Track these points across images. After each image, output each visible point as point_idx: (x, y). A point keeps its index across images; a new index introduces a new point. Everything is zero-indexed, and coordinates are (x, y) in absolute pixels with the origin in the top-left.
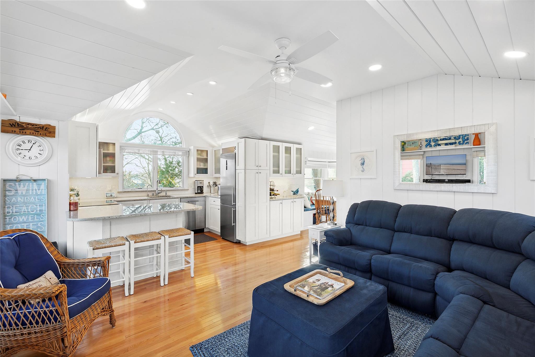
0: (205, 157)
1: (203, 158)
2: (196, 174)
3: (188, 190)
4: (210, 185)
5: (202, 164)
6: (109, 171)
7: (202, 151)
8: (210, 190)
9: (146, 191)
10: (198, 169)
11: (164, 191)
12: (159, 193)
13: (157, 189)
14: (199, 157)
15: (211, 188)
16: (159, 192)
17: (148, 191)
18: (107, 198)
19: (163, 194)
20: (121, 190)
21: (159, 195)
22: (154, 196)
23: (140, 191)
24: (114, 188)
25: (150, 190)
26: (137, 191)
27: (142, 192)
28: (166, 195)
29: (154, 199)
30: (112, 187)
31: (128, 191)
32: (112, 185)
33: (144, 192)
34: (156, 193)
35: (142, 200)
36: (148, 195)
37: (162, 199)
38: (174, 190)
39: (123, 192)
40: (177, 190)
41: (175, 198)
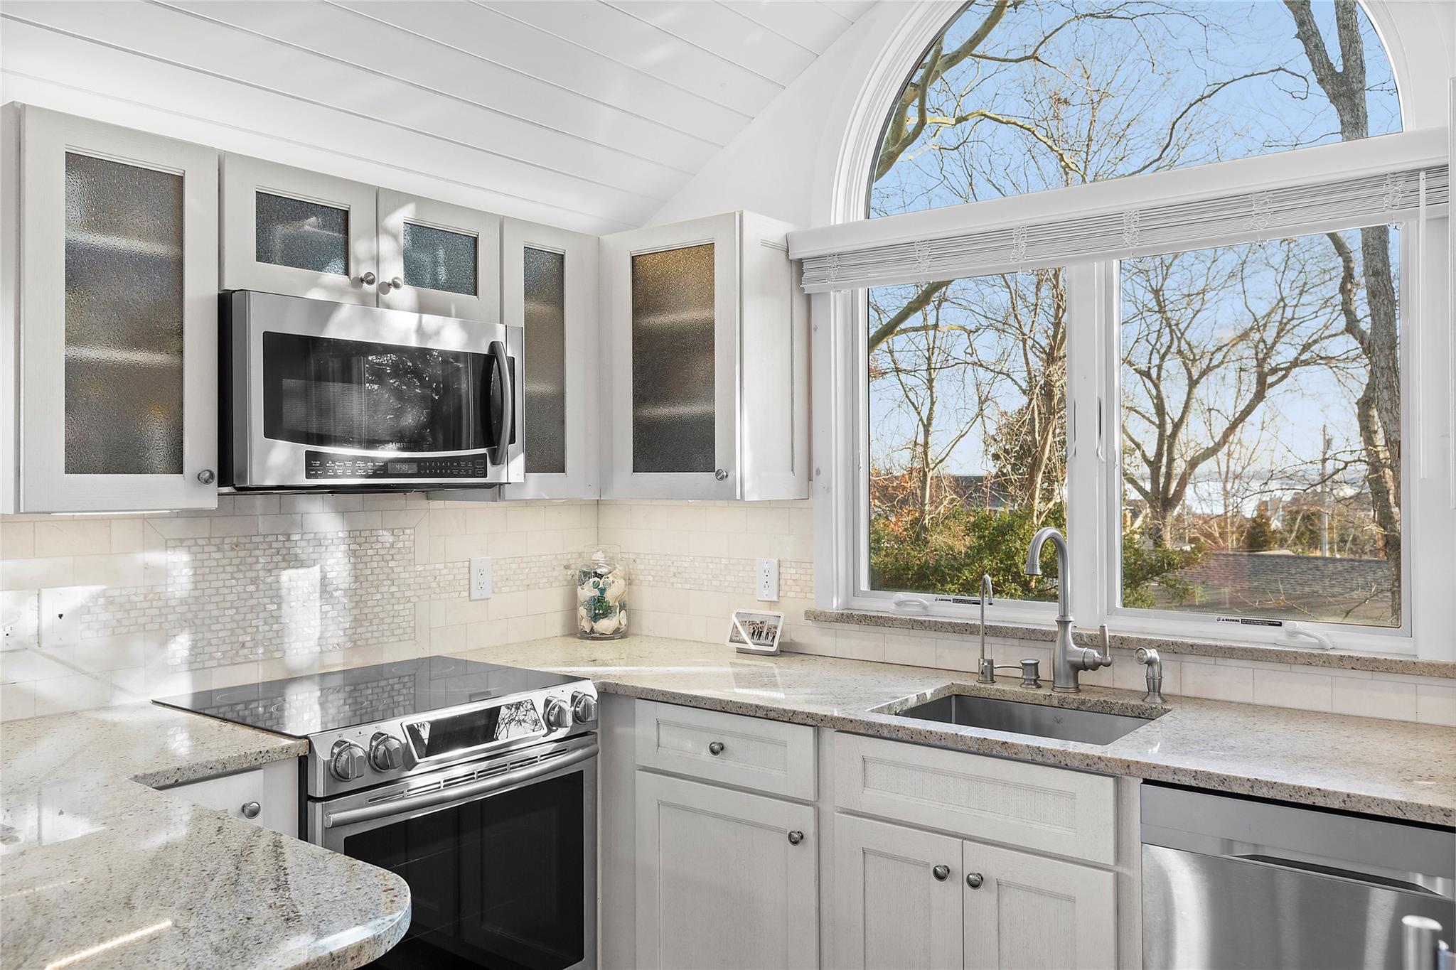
12: (1077, 667)
13: (1063, 623)
16: (1084, 654)
20: (835, 605)
21: (1080, 687)
22: (1037, 683)
23: (943, 623)
24: (794, 580)
25: (1018, 628)
26: (925, 621)
27: (960, 632)
28: (1148, 700)
29: (861, 732)
30: (783, 576)
31: (866, 617)
32: (779, 561)
33: (972, 633)
34: (1056, 660)
35: (771, 714)
36: (988, 672)
37: (932, 741)
38: (1255, 649)
39: (837, 621)
40: (1302, 655)
41: (1066, 767)
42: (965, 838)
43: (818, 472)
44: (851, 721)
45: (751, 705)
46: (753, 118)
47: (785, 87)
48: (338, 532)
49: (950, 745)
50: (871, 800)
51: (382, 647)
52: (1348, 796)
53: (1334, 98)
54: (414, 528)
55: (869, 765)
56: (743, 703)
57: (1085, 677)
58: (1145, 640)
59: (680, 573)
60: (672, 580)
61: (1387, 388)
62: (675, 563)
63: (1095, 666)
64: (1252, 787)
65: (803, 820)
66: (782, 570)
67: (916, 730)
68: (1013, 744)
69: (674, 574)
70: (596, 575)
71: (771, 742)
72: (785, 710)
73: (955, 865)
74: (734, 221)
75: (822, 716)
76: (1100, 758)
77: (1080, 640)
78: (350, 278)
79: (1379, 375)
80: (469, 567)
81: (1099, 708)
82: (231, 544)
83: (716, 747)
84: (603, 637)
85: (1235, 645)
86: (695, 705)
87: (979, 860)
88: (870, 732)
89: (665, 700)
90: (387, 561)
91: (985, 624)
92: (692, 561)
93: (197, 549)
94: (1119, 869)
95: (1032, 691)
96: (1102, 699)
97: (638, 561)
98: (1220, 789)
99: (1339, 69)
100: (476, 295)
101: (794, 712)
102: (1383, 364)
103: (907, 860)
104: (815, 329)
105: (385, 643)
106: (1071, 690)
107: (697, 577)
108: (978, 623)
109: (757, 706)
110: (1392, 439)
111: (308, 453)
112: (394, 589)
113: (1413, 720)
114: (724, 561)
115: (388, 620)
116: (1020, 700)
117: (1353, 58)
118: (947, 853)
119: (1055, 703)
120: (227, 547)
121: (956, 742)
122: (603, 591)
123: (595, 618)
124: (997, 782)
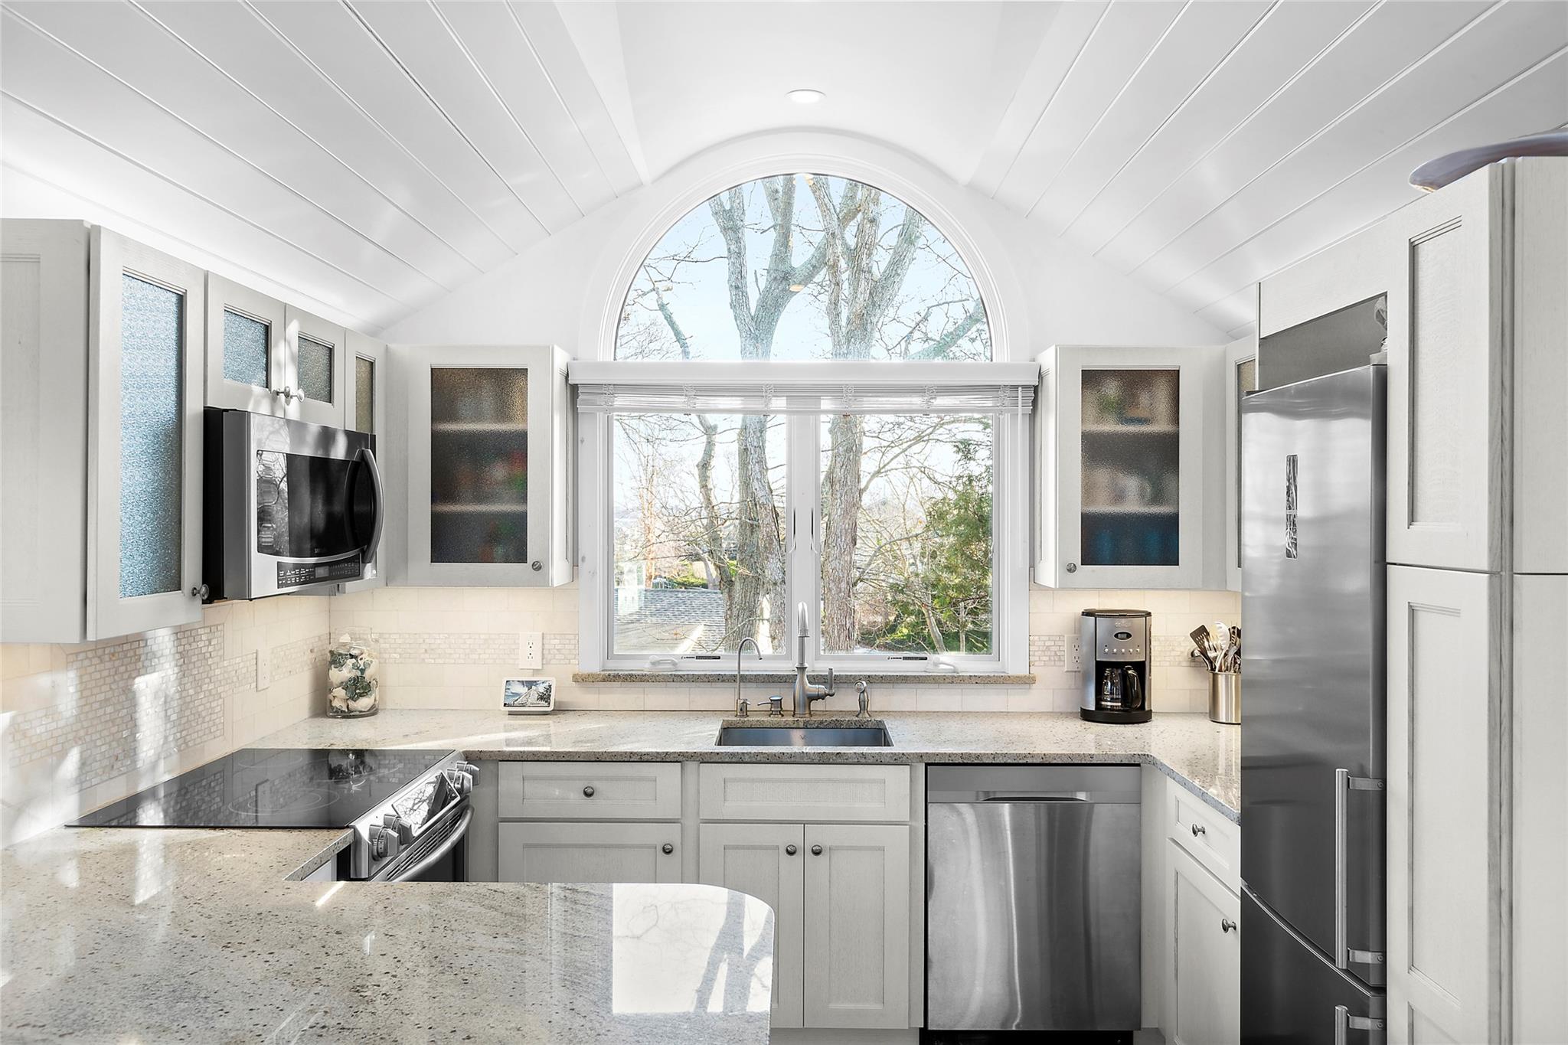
0: (1161, 427)
1: (1137, 438)
2: (1071, 569)
3: (1027, 681)
4: (1211, 654)
5: (1132, 484)
6: (500, 551)
7: (1135, 380)
8: (1207, 686)
9: (732, 679)
10: (1092, 526)
11: (850, 681)
12: (813, 698)
13: (802, 669)
14: (1111, 426)
15: (1215, 676)
16: (814, 689)
17: (742, 676)
18: (511, 714)
19: (845, 702)
20: (594, 667)
21: (812, 713)
22: (781, 713)
23: (699, 676)
24: (558, 650)
25: (759, 675)
26: (684, 675)
27: (714, 681)
28: (860, 716)
29: (727, 760)
30: (546, 646)
31: (631, 676)
32: (543, 634)
33: (723, 681)
34: (797, 695)
35: (645, 758)
36: (744, 710)
37: (784, 760)
38: (921, 676)
39: (604, 681)
40: (948, 677)
41: (881, 763)
42: (804, 823)
43: (583, 559)
44: (718, 754)
45: (626, 753)
46: (517, 254)
47: (550, 235)
48: (177, 633)
49: (798, 760)
50: (732, 808)
51: (204, 746)
52: (1044, 755)
53: (725, 230)
54: (223, 624)
55: (728, 784)
56: (618, 752)
57: (816, 705)
58: (851, 676)
59: (432, 650)
60: (422, 656)
61: (758, 462)
62: (427, 641)
63: (823, 697)
64: (994, 758)
65: (670, 834)
66: (545, 641)
67: (771, 753)
68: (844, 753)
69: (426, 650)
70: (352, 656)
71: (641, 779)
72: (658, 753)
73: (798, 842)
74: (547, 352)
75: (692, 753)
76: (903, 754)
77: (814, 679)
78: (270, 390)
79: (753, 452)
80: (256, 659)
81: (832, 725)
82: (109, 654)
83: (589, 791)
84: (362, 715)
85: (908, 674)
86: (568, 759)
87: (817, 836)
88: (734, 760)
89: (536, 759)
90: (207, 659)
91: (741, 673)
92: (446, 638)
93: (86, 663)
94: (914, 824)
95: (778, 719)
96: (834, 719)
97: (381, 641)
98: (976, 762)
99: (727, 207)
100: (330, 402)
101: (667, 753)
102: (755, 444)
103: (761, 848)
104: (582, 441)
105: (205, 741)
106: (807, 716)
107: (453, 652)
108: (736, 673)
109: (631, 753)
110: (760, 502)
111: (279, 564)
112: (211, 686)
113: (1006, 711)
114: (482, 637)
115: (207, 719)
116: (776, 726)
117: (738, 201)
118: (793, 836)
119: (801, 725)
120: (107, 658)
121: (802, 758)
122: (363, 671)
123: (354, 697)
124: (830, 780)
